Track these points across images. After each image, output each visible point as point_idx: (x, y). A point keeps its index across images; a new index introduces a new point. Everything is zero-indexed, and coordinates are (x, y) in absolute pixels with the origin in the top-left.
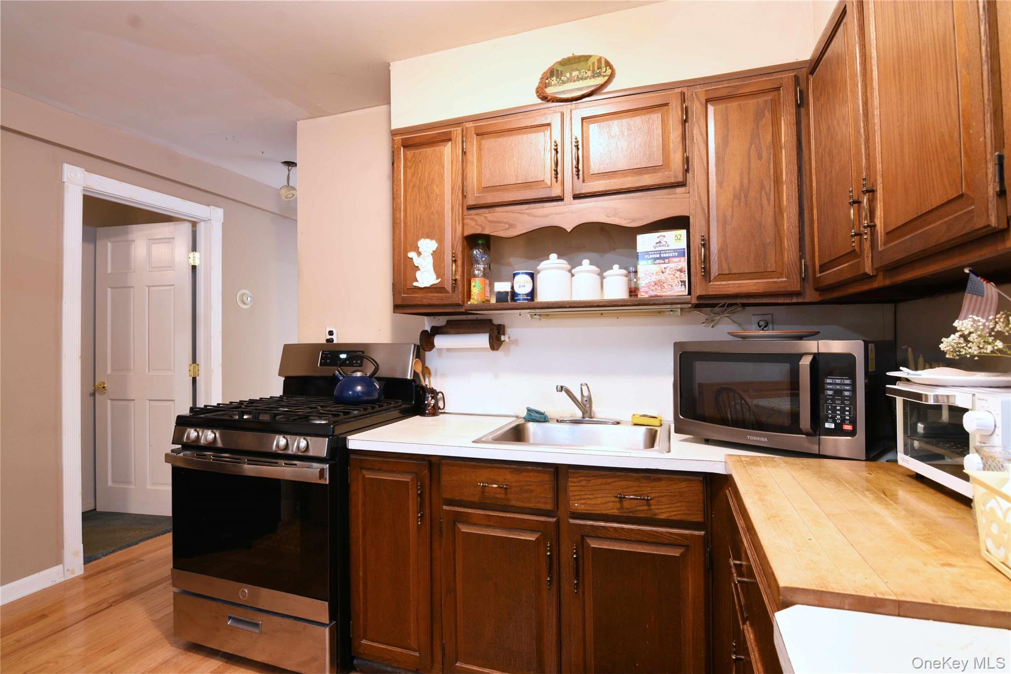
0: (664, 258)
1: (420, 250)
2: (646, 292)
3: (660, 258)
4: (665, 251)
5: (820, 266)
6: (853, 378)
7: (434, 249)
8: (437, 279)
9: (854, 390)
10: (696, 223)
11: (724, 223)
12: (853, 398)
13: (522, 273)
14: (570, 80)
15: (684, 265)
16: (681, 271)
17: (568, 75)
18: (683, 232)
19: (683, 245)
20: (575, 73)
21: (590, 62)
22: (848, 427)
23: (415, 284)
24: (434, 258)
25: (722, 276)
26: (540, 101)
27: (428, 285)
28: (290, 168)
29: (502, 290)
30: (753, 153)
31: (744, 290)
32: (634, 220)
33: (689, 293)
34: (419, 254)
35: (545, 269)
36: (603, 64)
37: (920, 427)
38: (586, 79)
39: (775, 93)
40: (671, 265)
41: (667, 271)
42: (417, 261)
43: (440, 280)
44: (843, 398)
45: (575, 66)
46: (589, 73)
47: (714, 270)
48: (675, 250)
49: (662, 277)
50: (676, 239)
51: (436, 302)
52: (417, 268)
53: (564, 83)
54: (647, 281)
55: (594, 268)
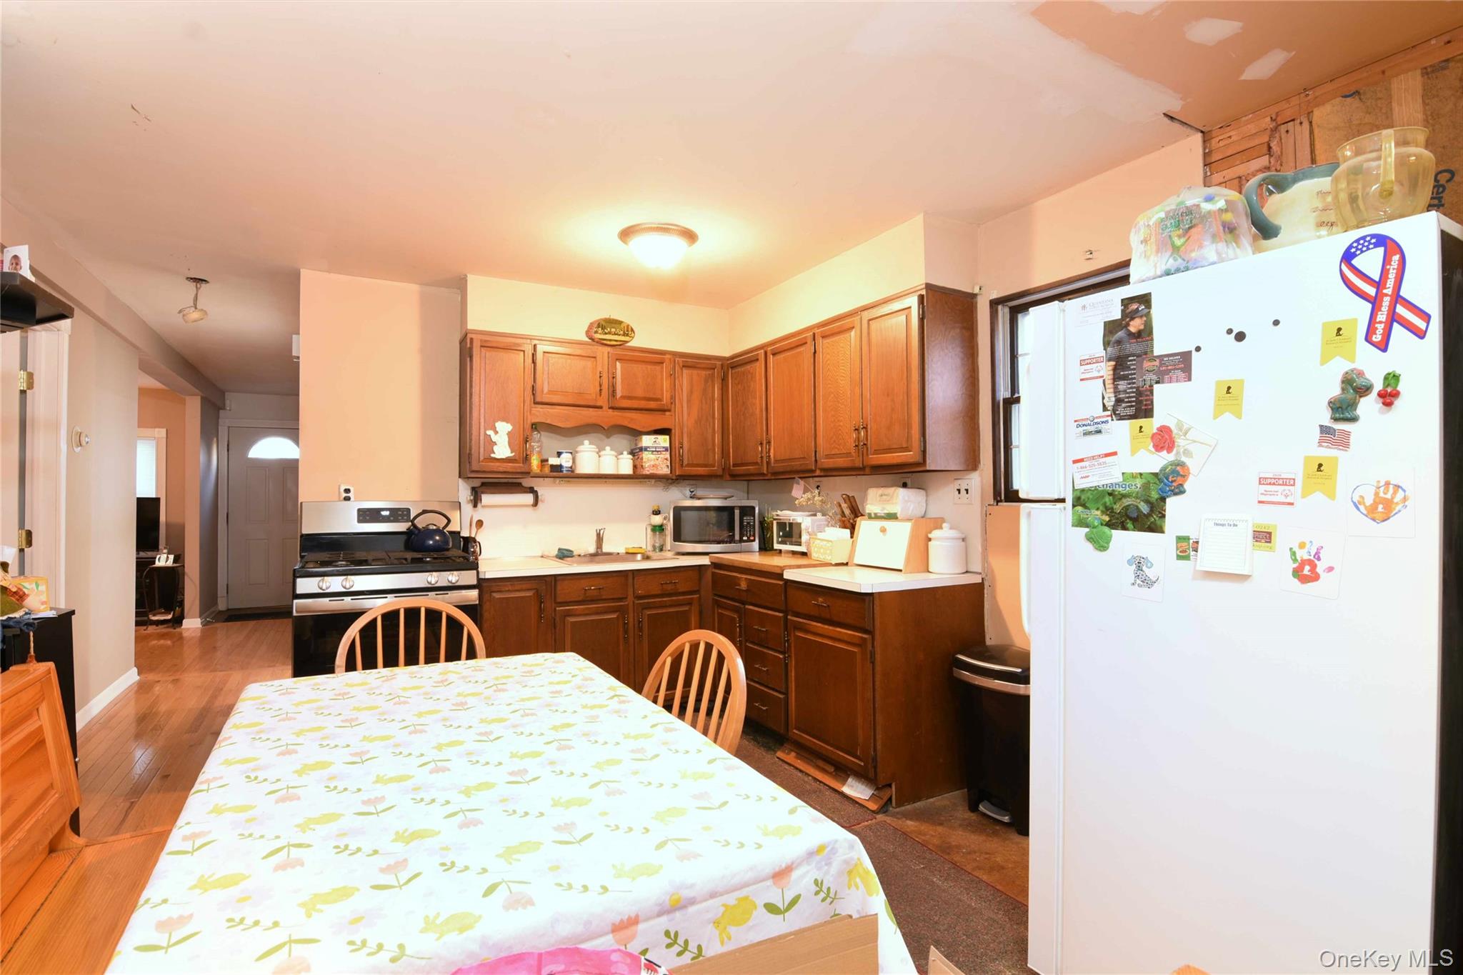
0: (658, 451)
1: (497, 429)
2: (648, 471)
3: (656, 451)
4: (659, 447)
5: (733, 464)
6: (754, 516)
7: (510, 430)
8: (512, 453)
9: (754, 522)
10: (676, 432)
11: (690, 435)
12: (754, 525)
13: (566, 452)
14: (610, 333)
15: (668, 456)
16: (666, 459)
17: (609, 329)
18: (667, 437)
19: (667, 445)
20: (613, 330)
21: (622, 326)
22: (752, 538)
23: (493, 455)
24: (509, 438)
25: (688, 465)
26: (587, 339)
27: (504, 457)
28: (198, 286)
29: (555, 463)
30: (704, 401)
31: (699, 473)
32: (644, 427)
33: (671, 473)
34: (496, 432)
35: (583, 451)
36: (630, 330)
37: (781, 534)
38: (619, 335)
39: (712, 371)
40: (662, 456)
41: (660, 459)
42: (494, 438)
43: (513, 454)
44: (750, 525)
45: (613, 325)
46: (622, 332)
47: (685, 462)
48: (664, 447)
49: (657, 462)
50: (664, 441)
51: (511, 470)
52: (495, 443)
53: (606, 334)
54: (648, 464)
55: (613, 453)
